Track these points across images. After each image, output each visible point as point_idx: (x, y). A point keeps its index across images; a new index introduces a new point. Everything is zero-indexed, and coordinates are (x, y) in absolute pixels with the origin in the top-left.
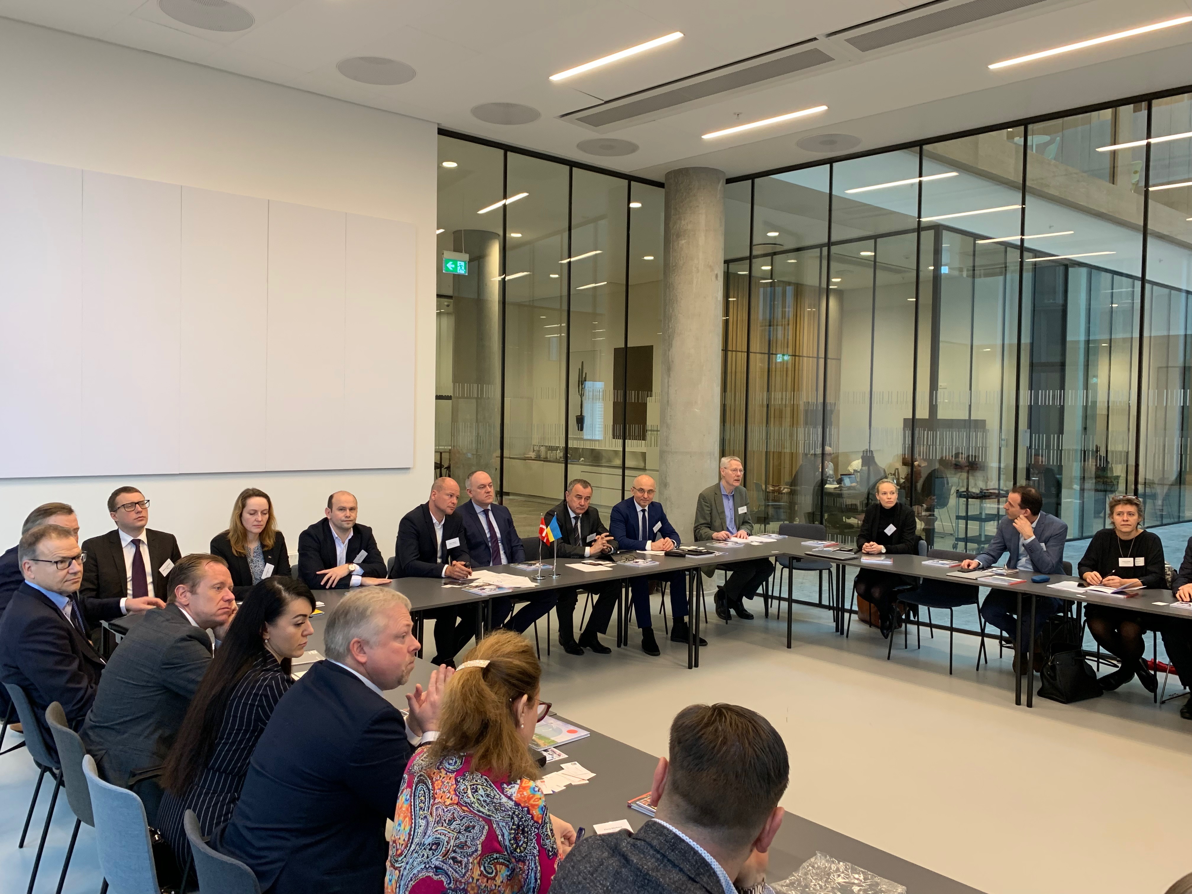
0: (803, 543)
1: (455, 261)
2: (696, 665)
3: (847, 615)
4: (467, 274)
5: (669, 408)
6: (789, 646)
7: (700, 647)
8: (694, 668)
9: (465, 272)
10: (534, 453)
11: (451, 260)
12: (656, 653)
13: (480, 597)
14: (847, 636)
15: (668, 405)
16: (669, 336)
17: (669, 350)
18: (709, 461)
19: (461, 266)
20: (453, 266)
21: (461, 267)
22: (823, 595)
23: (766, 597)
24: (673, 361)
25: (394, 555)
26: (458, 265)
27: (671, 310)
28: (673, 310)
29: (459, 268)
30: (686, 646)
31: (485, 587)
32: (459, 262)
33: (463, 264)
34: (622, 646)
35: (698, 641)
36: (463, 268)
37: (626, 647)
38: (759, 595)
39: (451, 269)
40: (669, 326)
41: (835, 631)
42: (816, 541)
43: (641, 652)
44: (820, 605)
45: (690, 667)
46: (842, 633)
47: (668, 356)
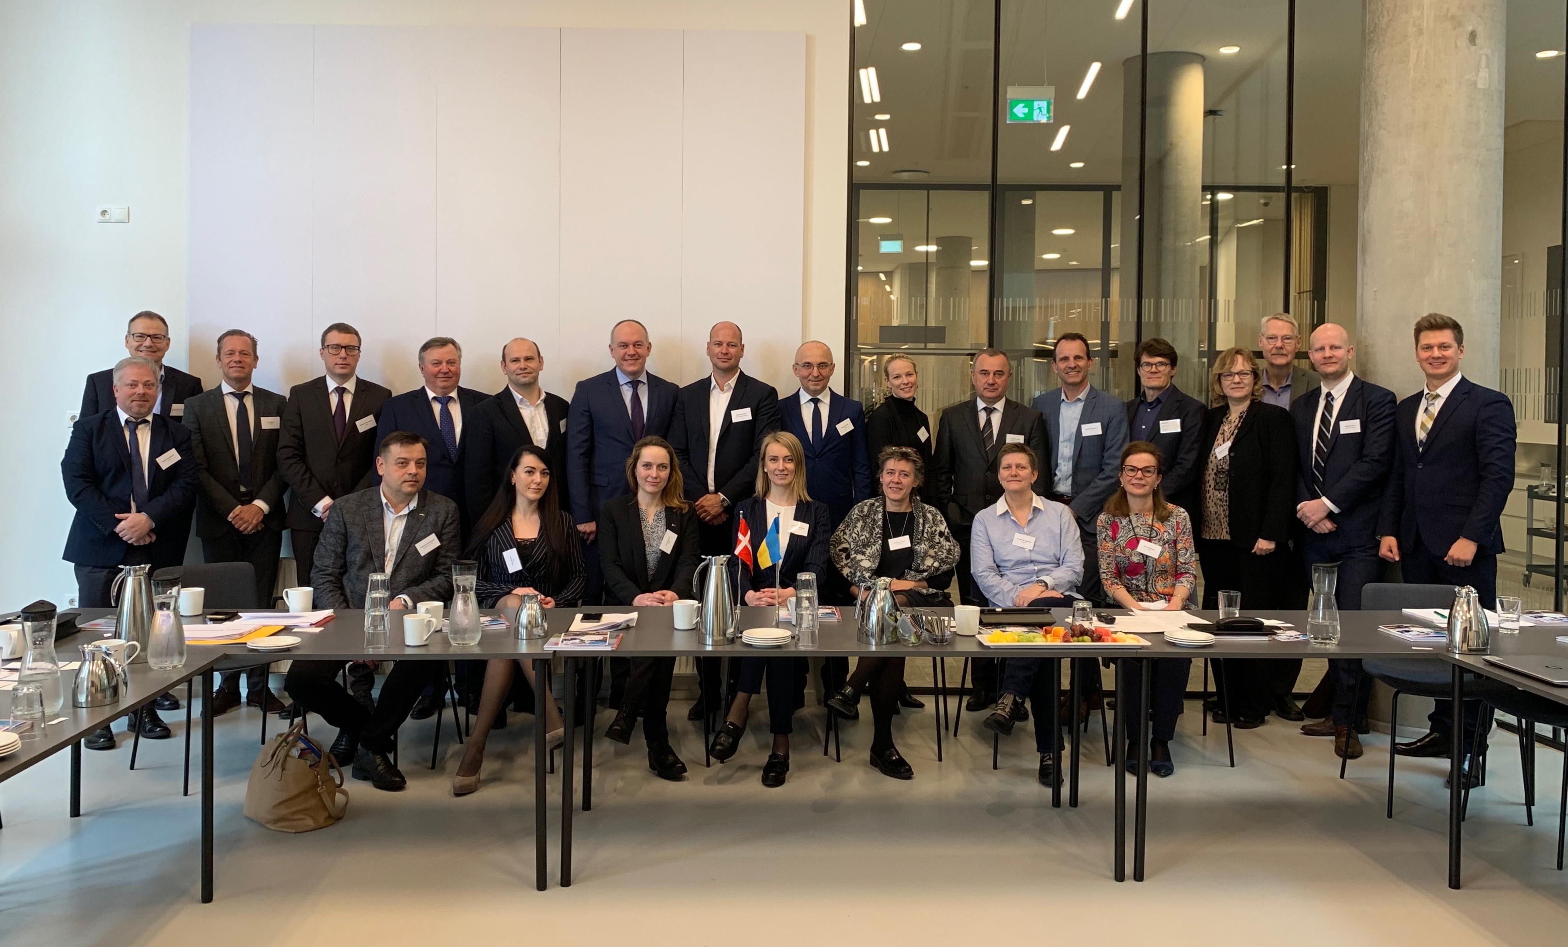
1: (1029, 103)
4: (1051, 121)
9: (1049, 117)
11: (1021, 101)
19: (1040, 108)
20: (1026, 110)
21: (1041, 111)
24: (1369, 232)
26: (1036, 107)
27: (1367, 124)
28: (1371, 124)
29: (1036, 113)
32: (1036, 103)
33: (1044, 104)
36: (1045, 111)
39: (1022, 116)
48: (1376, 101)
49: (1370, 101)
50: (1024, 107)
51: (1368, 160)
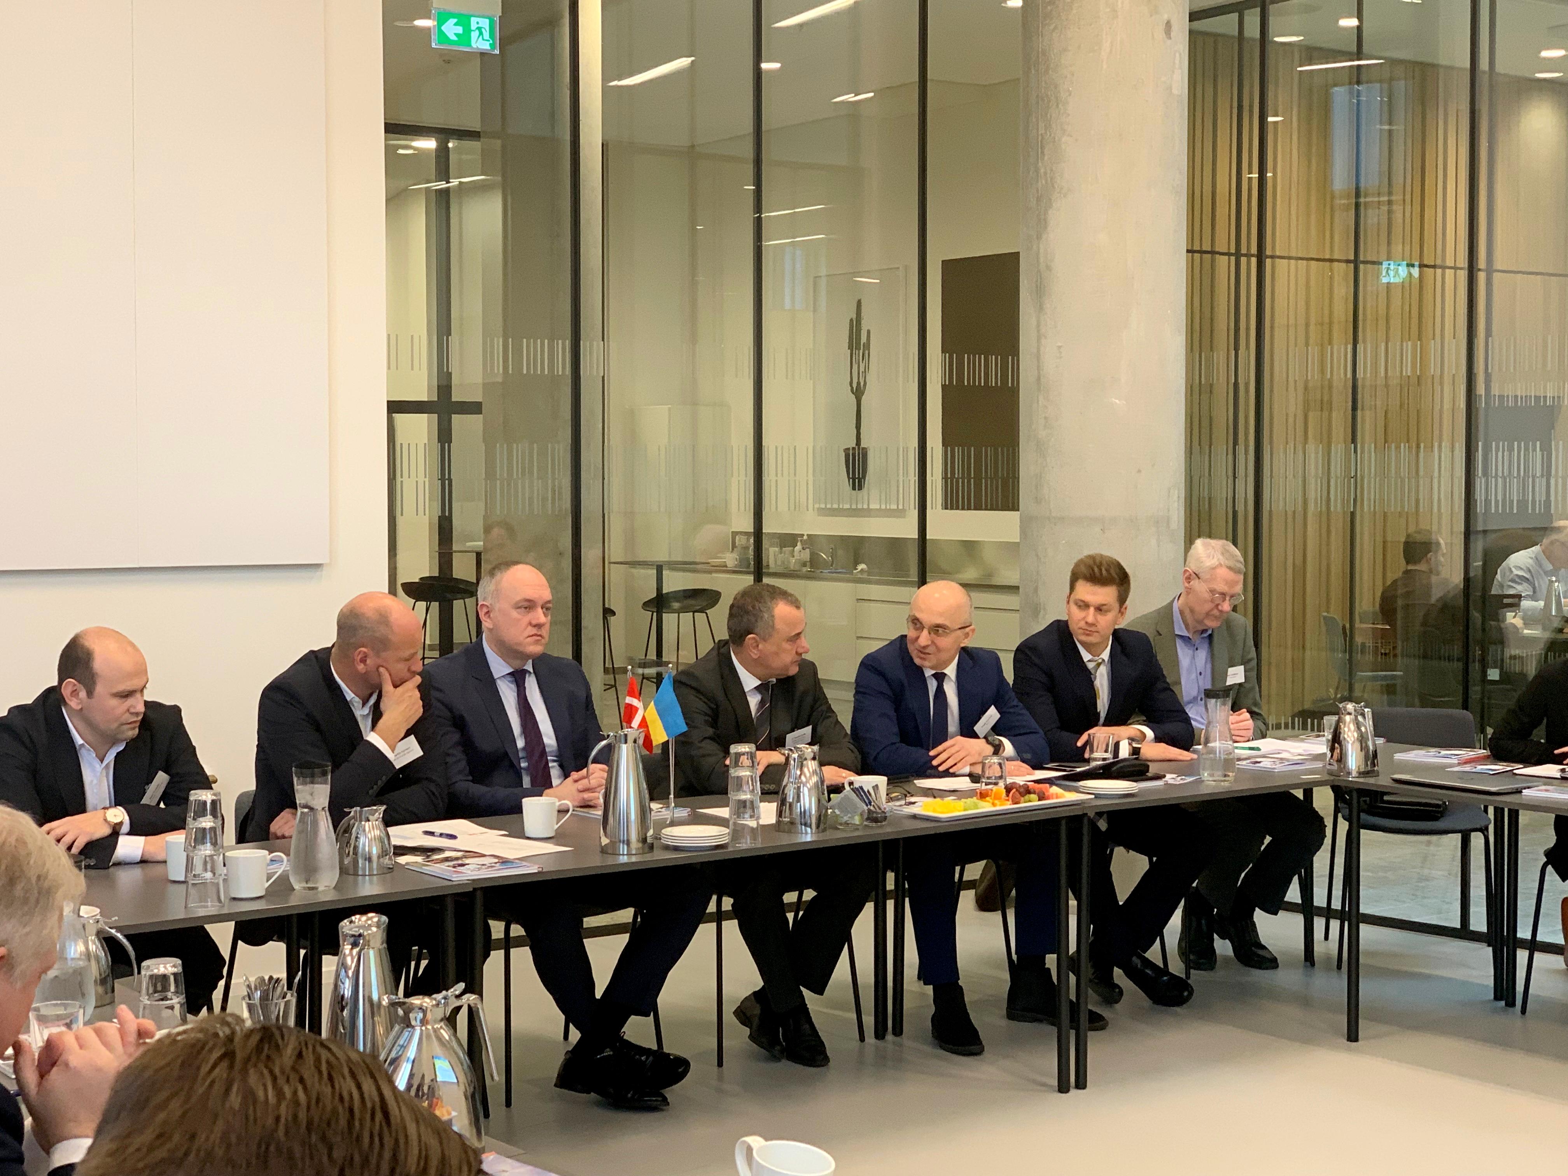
0: (1398, 756)
1: (463, 17)
2: (1081, 1084)
3: (1522, 956)
4: (497, 52)
5: (1041, 398)
6: (1353, 1036)
7: (1090, 1034)
8: (1073, 1092)
9: (493, 46)
10: (735, 555)
11: (453, 15)
12: (973, 1048)
13: (450, 883)
14: (1524, 1011)
15: (1039, 390)
16: (1039, 199)
17: (1039, 237)
18: (1154, 542)
19: (479, 29)
20: (460, 30)
21: (481, 33)
22: (1473, 909)
23: (1307, 909)
24: (1048, 268)
25: (251, 785)
26: (474, 26)
27: (1041, 125)
28: (1048, 127)
29: (474, 35)
30: (1055, 1030)
31: (467, 861)
32: (474, 20)
33: (485, 23)
34: (890, 1037)
35: (1084, 1018)
36: (486, 35)
37: (898, 1039)
38: (1292, 907)
39: (454, 38)
40: (1037, 171)
41: (1492, 996)
42: (1433, 751)
43: (928, 1049)
44: (1464, 933)
45: (1063, 1088)
46: (1511, 1004)
47: (1038, 254)
48: (1057, 98)
49: (1047, 95)
50: (455, 25)
51: (1045, 173)
